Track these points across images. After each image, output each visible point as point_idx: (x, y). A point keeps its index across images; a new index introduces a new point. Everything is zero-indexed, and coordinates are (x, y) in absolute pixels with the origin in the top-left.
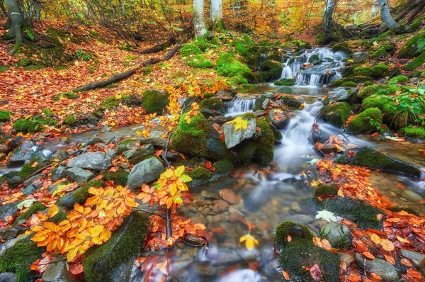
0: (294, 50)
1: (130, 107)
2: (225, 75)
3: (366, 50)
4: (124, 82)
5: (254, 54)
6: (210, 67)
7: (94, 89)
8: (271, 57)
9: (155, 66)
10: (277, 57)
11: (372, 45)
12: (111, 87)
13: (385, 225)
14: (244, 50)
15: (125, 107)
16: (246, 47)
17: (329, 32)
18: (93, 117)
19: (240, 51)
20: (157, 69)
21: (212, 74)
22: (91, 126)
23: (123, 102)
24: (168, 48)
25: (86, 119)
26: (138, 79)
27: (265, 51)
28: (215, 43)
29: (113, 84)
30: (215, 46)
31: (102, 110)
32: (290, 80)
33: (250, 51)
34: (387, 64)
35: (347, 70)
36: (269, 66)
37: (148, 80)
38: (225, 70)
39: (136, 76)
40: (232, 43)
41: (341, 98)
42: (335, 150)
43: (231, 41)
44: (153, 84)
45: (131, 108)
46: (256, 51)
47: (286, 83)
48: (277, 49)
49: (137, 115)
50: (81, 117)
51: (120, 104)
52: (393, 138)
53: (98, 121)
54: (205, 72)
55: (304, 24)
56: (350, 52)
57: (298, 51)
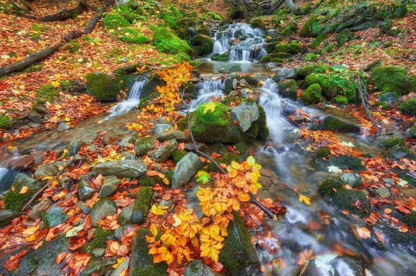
0: (217, 24)
1: (73, 95)
2: (166, 51)
3: (276, 27)
4: (46, 63)
5: (183, 27)
6: (147, 43)
7: (8, 74)
8: (200, 32)
9: (80, 42)
10: (206, 32)
11: (280, 23)
12: (31, 71)
13: (367, 167)
14: (174, 23)
15: (68, 96)
16: (175, 20)
17: (237, 6)
18: (34, 114)
19: (170, 24)
20: (84, 45)
21: (151, 50)
22: (35, 126)
23: (64, 90)
24: (80, 17)
25: (27, 118)
26: (65, 58)
27: (191, 24)
28: (141, 14)
29: (33, 67)
30: (142, 17)
31: (42, 103)
32: (223, 56)
33: (179, 24)
34: (298, 42)
35: (270, 46)
36: (200, 40)
37: (81, 60)
38: (165, 47)
39: (61, 55)
40: (160, 14)
41: (289, 76)
42: (305, 120)
43: (158, 12)
44: (89, 65)
45: (76, 97)
46: (184, 24)
47: (222, 58)
48: (202, 23)
49: (88, 104)
50: (18, 115)
51: (61, 93)
52: (330, 106)
53: (43, 118)
54: (144, 48)
56: (265, 29)
57: (222, 25)
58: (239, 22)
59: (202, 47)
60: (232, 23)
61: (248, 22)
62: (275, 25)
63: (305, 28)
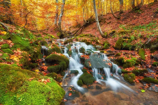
11: (98, 42)
16: (27, 41)
17: (61, 32)
62: (95, 42)
63: (118, 45)
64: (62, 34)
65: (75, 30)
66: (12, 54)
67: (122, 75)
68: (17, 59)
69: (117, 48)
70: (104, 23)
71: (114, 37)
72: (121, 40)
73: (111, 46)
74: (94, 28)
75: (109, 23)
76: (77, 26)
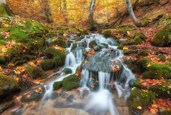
0: (76, 35)
8: (55, 43)
10: (61, 43)
11: (127, 33)
16: (26, 33)
36: (51, 53)
43: (7, 25)
48: (62, 34)
55: (80, 20)
56: (116, 38)
57: (79, 36)
58: (93, 33)
59: (54, 60)
60: (87, 34)
61: (100, 33)
62: (123, 34)
63: (158, 37)
64: (94, 27)
65: (114, 21)
66: (3, 44)
67: (133, 89)
68: (5, 50)
69: (155, 43)
70: (156, 6)
71: (158, 24)
72: (167, 29)
73: (147, 40)
74: (139, 16)
75: (164, 4)
76: (117, 17)
